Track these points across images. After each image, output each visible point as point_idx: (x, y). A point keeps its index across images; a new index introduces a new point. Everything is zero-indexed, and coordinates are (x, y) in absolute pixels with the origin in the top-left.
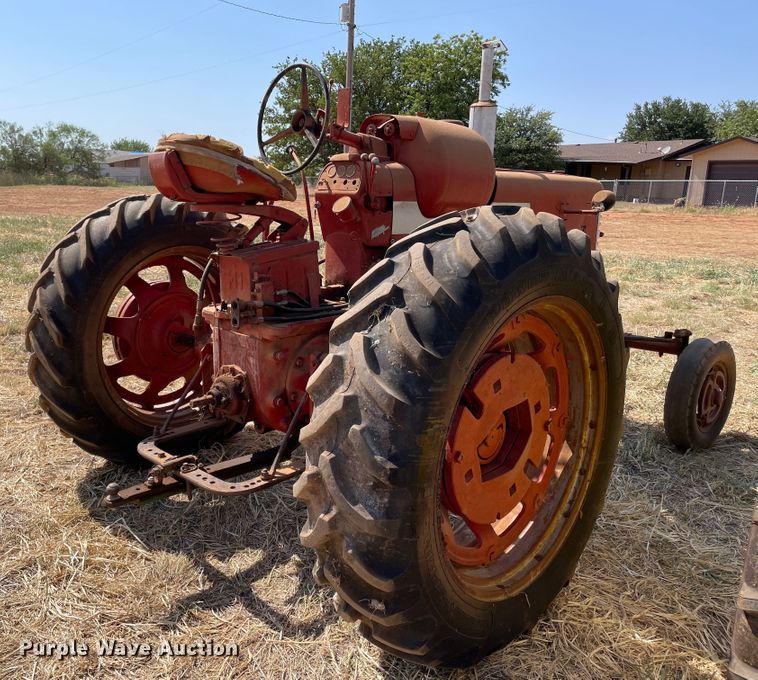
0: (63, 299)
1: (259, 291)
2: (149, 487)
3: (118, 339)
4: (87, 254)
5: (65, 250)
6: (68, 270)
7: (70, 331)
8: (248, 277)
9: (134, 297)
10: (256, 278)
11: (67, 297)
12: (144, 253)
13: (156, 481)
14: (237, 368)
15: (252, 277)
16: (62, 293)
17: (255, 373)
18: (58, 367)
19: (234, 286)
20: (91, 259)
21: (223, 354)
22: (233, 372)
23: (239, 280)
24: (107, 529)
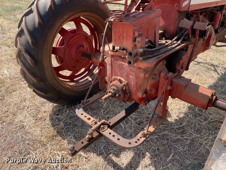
0: (31, 44)
1: (139, 42)
2: (88, 141)
3: (57, 56)
4: (39, 19)
5: (27, 17)
6: (31, 28)
7: (36, 58)
8: (132, 34)
9: (62, 37)
10: (136, 34)
11: (32, 42)
12: (66, 17)
13: (90, 137)
14: (122, 79)
15: (134, 34)
16: (30, 41)
17: (133, 83)
18: (34, 74)
19: (121, 38)
20: (41, 22)
21: (113, 71)
22: (120, 81)
23: (125, 35)
24: (66, 141)
